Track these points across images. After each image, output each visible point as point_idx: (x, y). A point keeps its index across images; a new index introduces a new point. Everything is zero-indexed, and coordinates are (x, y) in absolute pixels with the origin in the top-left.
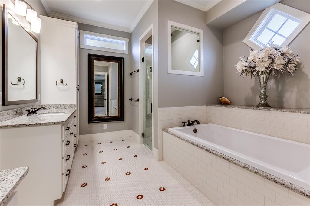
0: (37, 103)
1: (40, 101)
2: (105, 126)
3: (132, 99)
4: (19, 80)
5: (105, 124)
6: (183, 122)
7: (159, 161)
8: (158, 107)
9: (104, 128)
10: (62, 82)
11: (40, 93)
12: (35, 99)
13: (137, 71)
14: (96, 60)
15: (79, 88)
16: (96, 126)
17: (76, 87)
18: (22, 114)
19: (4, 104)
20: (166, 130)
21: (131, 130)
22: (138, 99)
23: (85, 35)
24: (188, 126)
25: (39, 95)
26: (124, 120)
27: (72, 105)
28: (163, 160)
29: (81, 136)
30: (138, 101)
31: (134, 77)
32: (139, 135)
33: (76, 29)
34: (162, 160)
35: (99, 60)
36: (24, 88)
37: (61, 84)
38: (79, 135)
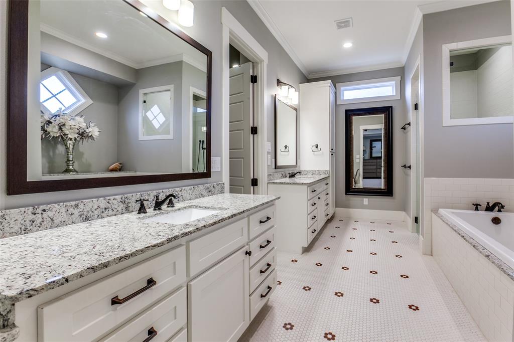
0: (297, 168)
1: (300, 166)
2: (366, 200)
3: (405, 165)
4: (286, 147)
5: (367, 198)
6: (473, 204)
7: (425, 254)
8: (425, 177)
9: (364, 204)
10: (317, 147)
11: (300, 159)
12: (295, 164)
13: (408, 124)
14: (355, 115)
15: (333, 153)
16: (355, 199)
17: (330, 152)
18: (286, 177)
19: (275, 168)
20: (435, 211)
21: (404, 212)
22: (410, 166)
23: (342, 88)
24: (485, 211)
25: (298, 161)
26: (392, 196)
27: (326, 171)
28: (432, 255)
29: (337, 209)
30: (410, 168)
31: (407, 132)
32: (410, 217)
33: (330, 87)
34: (429, 255)
35: (358, 115)
36: (289, 155)
37: (316, 149)
38: (336, 207)
